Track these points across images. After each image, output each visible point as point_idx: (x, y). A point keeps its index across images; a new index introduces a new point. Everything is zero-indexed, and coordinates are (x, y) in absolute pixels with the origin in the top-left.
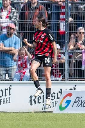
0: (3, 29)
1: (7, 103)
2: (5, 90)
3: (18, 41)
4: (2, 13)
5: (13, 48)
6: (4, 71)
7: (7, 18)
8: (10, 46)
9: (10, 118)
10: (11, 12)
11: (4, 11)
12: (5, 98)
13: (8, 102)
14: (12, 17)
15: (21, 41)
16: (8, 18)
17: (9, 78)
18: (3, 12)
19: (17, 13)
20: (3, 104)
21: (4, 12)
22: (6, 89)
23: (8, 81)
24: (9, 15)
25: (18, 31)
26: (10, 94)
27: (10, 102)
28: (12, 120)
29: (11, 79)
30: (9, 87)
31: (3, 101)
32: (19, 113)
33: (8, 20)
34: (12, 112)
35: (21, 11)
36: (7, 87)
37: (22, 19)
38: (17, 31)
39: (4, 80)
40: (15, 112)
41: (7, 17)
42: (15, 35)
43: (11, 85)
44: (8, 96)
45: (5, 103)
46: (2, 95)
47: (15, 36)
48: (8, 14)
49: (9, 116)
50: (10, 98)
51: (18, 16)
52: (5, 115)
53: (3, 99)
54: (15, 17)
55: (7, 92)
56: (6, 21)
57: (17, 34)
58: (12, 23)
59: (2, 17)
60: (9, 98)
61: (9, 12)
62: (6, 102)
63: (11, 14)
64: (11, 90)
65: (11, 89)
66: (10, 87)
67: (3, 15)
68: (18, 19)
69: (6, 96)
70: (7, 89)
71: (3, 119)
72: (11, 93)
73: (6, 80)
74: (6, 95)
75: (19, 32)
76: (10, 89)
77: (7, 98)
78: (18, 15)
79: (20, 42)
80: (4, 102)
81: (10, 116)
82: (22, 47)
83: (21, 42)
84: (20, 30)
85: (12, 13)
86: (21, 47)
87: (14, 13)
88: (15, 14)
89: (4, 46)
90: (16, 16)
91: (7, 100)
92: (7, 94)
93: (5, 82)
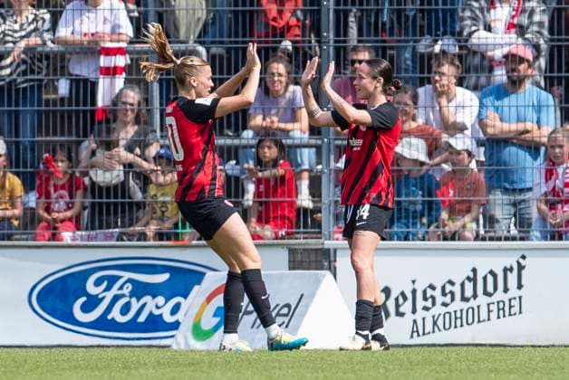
0: (496, 68)
1: (510, 315)
2: (505, 270)
3: (548, 106)
4: (492, 11)
5: (529, 125)
6: (508, 207)
7: (509, 28)
8: (519, 120)
9: (520, 365)
10: (524, 11)
11: (498, 5)
12: (506, 297)
13: (513, 311)
14: (528, 28)
15: (555, 106)
16: (513, 30)
17: (519, 232)
18: (495, 8)
19: (544, 11)
20: (499, 317)
21: (499, 9)
22: (508, 267)
23: (514, 243)
24: (515, 21)
25: (546, 72)
26: (520, 286)
27: (520, 312)
28: (528, 373)
29: (523, 235)
30: (518, 262)
31: (499, 310)
32: (552, 349)
33: (514, 36)
34: (528, 346)
35: (558, 4)
36: (511, 261)
37: (559, 34)
38: (544, 74)
39: (499, 239)
40: (539, 346)
41: (510, 26)
42: (538, 85)
43: (526, 253)
44: (513, 292)
45: (504, 316)
46: (495, 288)
47: (536, 89)
48: (513, 17)
49: (517, 359)
50: (520, 298)
51: (547, 24)
52: (504, 354)
53: (498, 302)
54: (535, 28)
55: (512, 278)
56: (508, 41)
57: (543, 84)
58: (525, 45)
59: (492, 25)
60: (518, 299)
61: (517, 11)
62: (507, 313)
63: (523, 15)
64: (523, 272)
65: (524, 267)
66: (521, 260)
67: (495, 20)
68: (546, 32)
69: (509, 293)
70: (511, 269)
71: (496, 370)
72: (523, 283)
73: (507, 239)
74: (506, 290)
75: (548, 74)
76: (521, 268)
77: (510, 300)
78: (546, 19)
79: (552, 109)
80: (501, 312)
81: (521, 358)
82: (562, 126)
83: (558, 108)
84: (552, 71)
85: (527, 15)
86: (559, 125)
87: (532, 12)
88: (537, 18)
89: (501, 120)
90: (541, 24)
91: (510, 307)
92: (509, 286)
93: (503, 243)
